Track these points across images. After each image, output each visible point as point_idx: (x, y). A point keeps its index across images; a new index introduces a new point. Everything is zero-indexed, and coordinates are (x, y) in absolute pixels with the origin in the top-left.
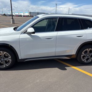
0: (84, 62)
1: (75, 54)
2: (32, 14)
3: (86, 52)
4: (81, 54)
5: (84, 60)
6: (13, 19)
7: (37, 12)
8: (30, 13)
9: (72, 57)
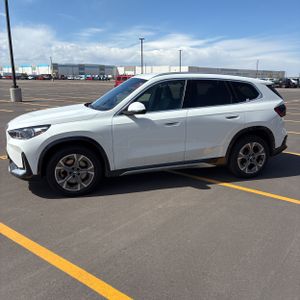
0: (243, 172)
1: (224, 155)
2: (61, 71)
3: (246, 151)
4: (237, 155)
5: (244, 169)
6: (15, 86)
7: (76, 63)
8: (55, 66)
9: (219, 162)
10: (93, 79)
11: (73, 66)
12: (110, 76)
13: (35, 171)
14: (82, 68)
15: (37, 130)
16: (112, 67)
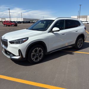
13: (24, 56)
15: (24, 40)
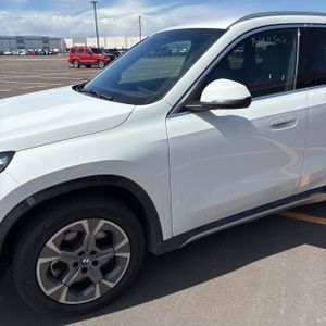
10: (36, 54)
11: (9, 39)
12: (56, 50)
14: (20, 40)
16: (58, 39)
